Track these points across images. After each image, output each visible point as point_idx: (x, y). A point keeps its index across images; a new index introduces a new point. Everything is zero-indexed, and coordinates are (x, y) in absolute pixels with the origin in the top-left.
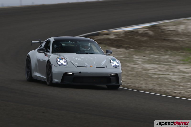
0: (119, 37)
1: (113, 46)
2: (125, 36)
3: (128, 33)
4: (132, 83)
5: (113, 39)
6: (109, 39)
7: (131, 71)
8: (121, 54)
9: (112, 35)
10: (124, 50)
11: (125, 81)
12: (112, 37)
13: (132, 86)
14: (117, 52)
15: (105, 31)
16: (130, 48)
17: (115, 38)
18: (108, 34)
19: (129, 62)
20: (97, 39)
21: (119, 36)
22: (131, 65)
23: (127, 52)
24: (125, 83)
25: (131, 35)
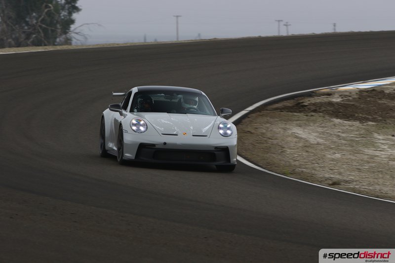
0: (349, 100)
1: (337, 117)
2: (360, 98)
3: (365, 94)
4: (370, 184)
5: (337, 103)
6: (331, 104)
7: (368, 162)
8: (352, 131)
9: (337, 95)
10: (357, 124)
11: (356, 181)
12: (336, 99)
13: (370, 189)
14: (345, 128)
15: (325, 90)
16: (368, 120)
17: (343, 101)
18: (329, 94)
19: (366, 145)
20: (309, 102)
21: (350, 98)
22: (370, 151)
23: (363, 127)
24: (357, 185)
25: (369, 97)
